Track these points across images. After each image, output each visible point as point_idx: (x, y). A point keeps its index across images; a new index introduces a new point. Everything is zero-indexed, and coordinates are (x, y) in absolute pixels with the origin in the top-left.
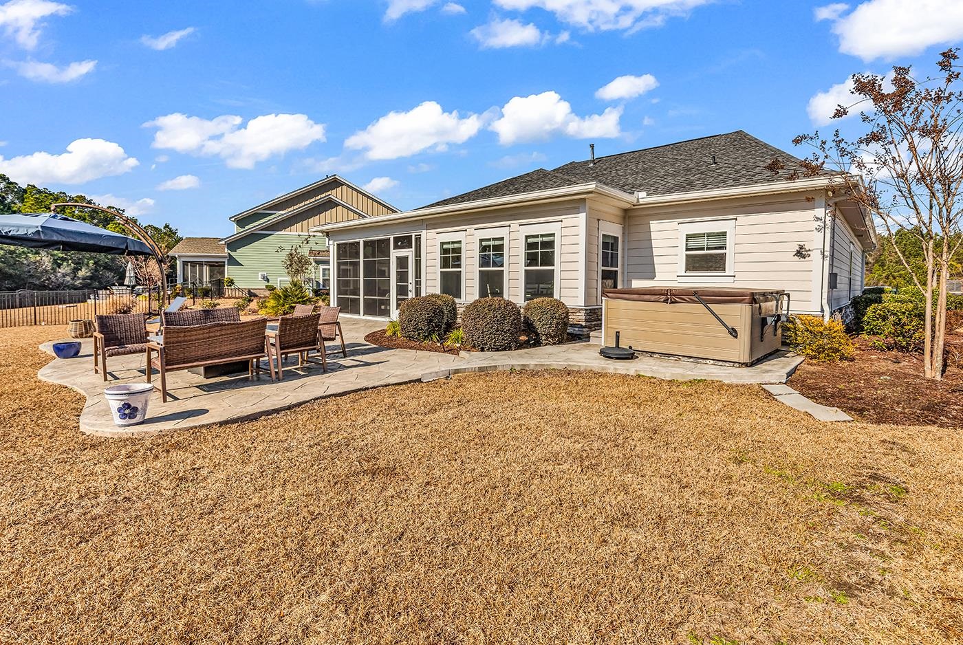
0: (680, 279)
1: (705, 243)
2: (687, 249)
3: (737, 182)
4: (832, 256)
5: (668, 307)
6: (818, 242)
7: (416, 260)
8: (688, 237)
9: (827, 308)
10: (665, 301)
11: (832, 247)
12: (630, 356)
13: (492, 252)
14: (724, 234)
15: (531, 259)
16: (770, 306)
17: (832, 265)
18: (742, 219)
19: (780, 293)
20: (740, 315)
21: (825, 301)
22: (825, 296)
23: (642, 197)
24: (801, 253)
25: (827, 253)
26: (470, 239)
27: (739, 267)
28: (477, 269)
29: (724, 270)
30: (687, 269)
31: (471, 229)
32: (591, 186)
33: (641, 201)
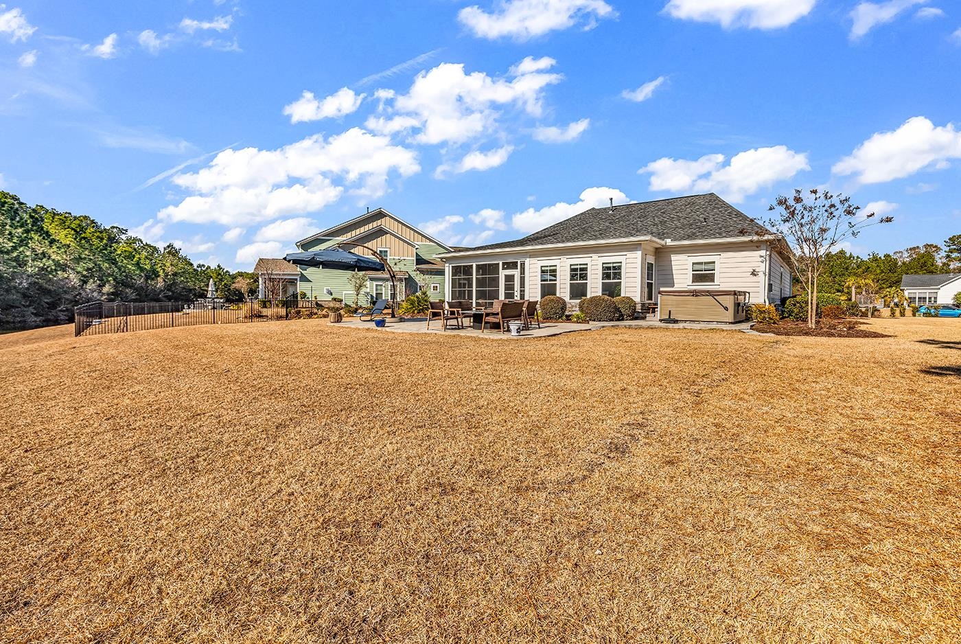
0: (689, 287)
1: (703, 267)
2: (693, 271)
3: (721, 235)
4: (770, 274)
5: (694, 298)
6: (762, 267)
7: (521, 277)
8: (693, 264)
9: (767, 301)
10: (693, 296)
11: (770, 269)
12: (676, 321)
13: (579, 273)
14: (714, 262)
15: (606, 276)
16: (741, 298)
17: (769, 279)
18: (724, 255)
19: (745, 293)
20: (729, 301)
21: (766, 297)
22: (766, 294)
23: (669, 242)
24: (754, 273)
25: (767, 274)
26: (563, 265)
27: (722, 280)
28: (568, 282)
29: (714, 282)
30: (693, 282)
31: (564, 258)
32: (648, 237)
33: (668, 244)
